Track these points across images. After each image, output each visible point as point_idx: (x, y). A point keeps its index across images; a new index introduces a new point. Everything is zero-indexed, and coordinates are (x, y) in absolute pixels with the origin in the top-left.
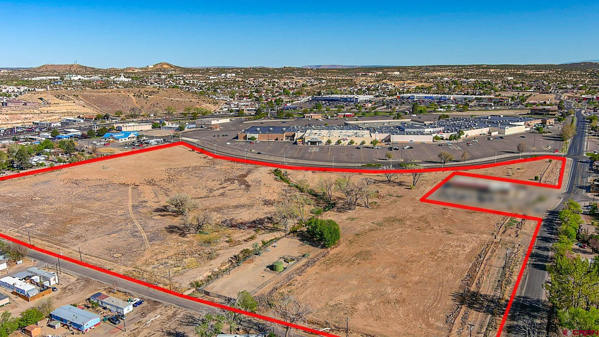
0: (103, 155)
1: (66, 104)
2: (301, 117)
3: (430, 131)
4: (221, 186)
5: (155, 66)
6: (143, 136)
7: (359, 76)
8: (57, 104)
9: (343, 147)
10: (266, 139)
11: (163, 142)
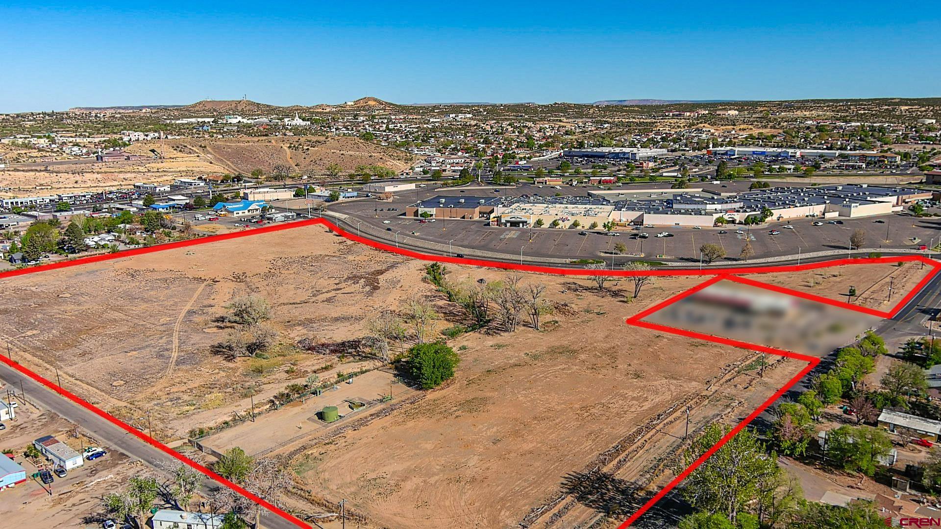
0: (198, 235)
1: (186, 159)
2: (530, 182)
3: (716, 210)
4: (336, 287)
5: (356, 102)
6: (271, 208)
7: (667, 117)
8: (173, 158)
9: (560, 231)
10: (447, 217)
11: (295, 217)
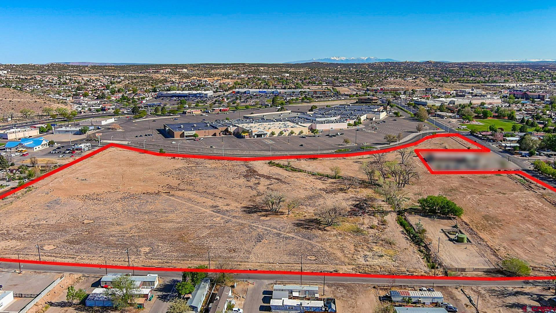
2: (179, 113)
6: (54, 142)
9: (285, 137)
10: (203, 135)
11: (91, 146)
